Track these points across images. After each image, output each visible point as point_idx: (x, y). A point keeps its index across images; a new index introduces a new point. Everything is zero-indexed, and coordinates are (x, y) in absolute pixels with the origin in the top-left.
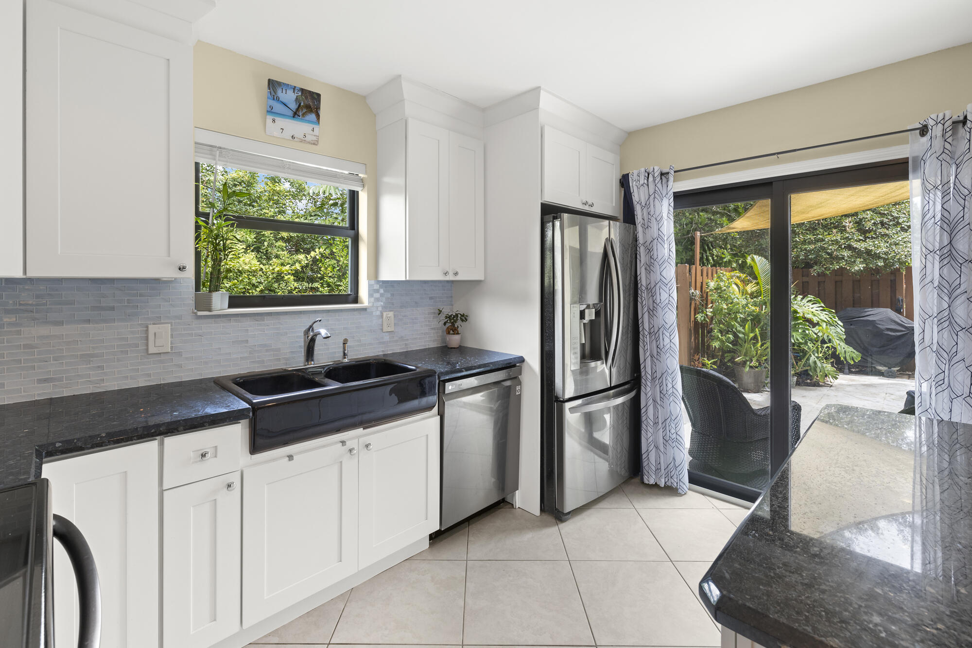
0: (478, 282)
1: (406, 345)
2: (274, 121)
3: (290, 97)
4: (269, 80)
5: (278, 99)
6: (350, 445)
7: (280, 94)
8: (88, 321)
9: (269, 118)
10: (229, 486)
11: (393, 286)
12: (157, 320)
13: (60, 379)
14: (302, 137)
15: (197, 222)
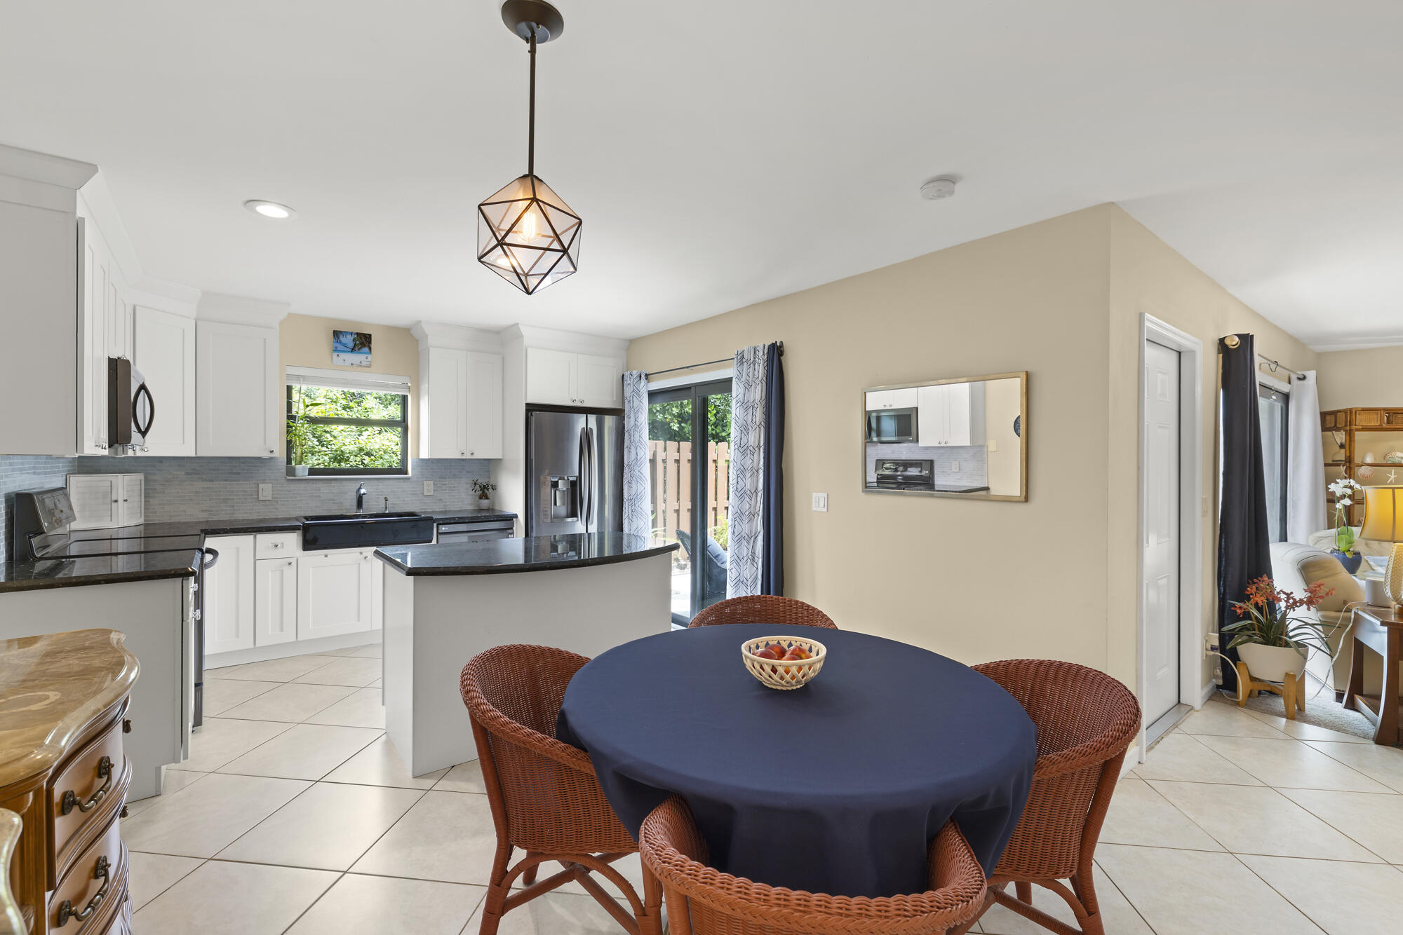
0: (501, 460)
1: (445, 505)
2: (338, 355)
3: (348, 340)
4: (334, 331)
5: (340, 342)
6: (364, 555)
7: (343, 339)
8: (226, 480)
9: (335, 354)
10: (290, 564)
11: (433, 463)
12: (264, 481)
13: (212, 511)
14: (359, 363)
15: (288, 423)
